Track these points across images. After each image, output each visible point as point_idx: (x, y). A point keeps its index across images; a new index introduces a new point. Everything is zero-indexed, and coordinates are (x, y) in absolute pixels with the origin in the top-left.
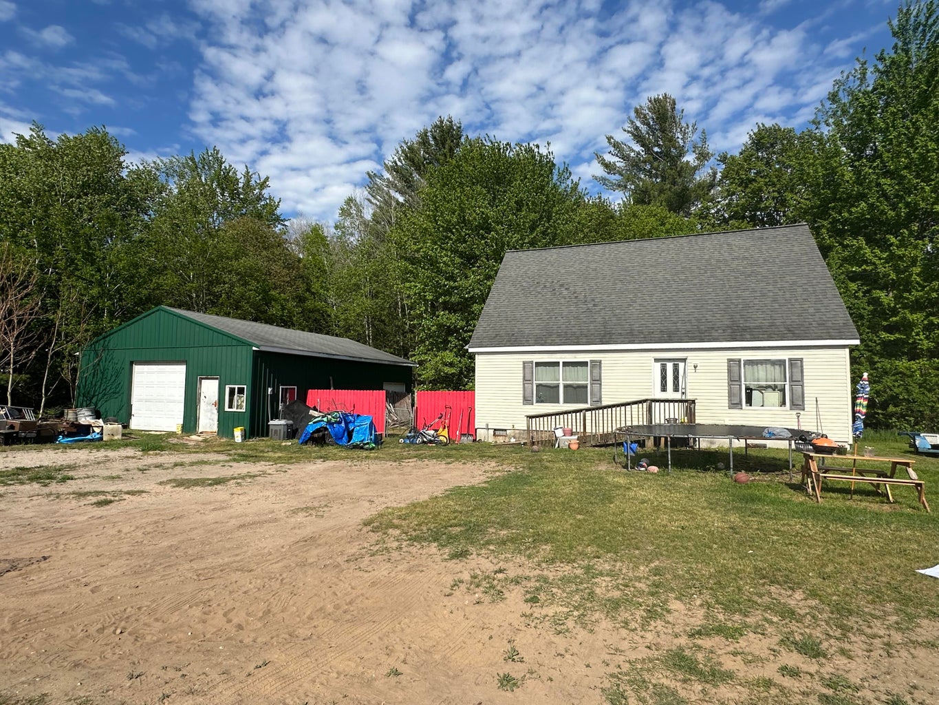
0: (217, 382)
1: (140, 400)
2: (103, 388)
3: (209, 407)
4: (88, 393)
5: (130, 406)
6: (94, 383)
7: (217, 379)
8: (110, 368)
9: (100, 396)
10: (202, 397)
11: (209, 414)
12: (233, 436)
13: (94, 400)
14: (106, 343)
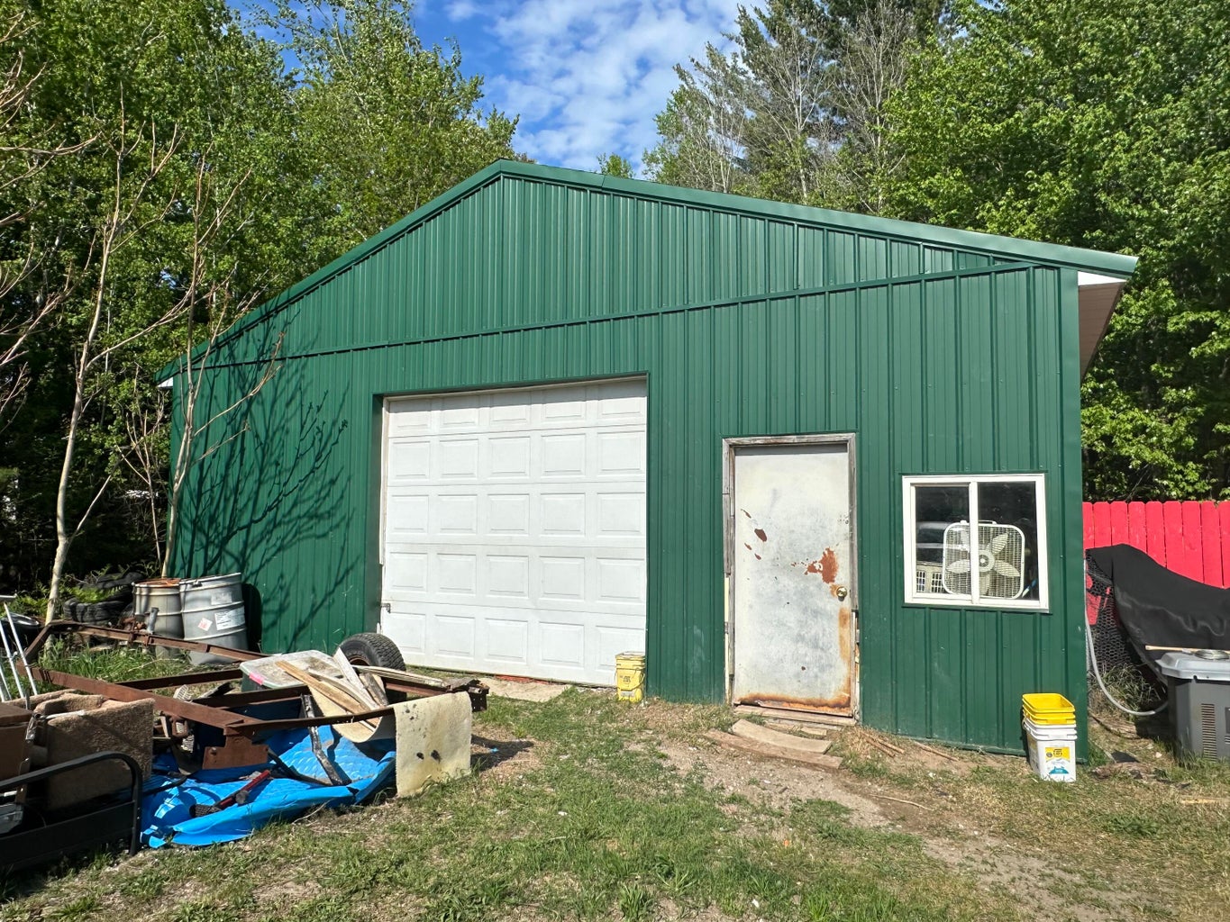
0: (842, 459)
1: (413, 549)
2: (264, 500)
3: (788, 583)
4: (213, 519)
5: (377, 570)
6: (231, 482)
7: (840, 446)
8: (294, 425)
9: (257, 529)
10: (743, 533)
11: (791, 616)
12: (1025, 745)
13: (235, 545)
14: (275, 334)
